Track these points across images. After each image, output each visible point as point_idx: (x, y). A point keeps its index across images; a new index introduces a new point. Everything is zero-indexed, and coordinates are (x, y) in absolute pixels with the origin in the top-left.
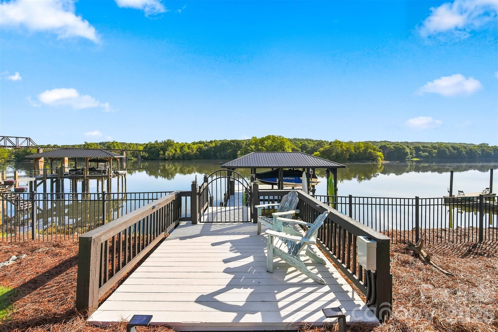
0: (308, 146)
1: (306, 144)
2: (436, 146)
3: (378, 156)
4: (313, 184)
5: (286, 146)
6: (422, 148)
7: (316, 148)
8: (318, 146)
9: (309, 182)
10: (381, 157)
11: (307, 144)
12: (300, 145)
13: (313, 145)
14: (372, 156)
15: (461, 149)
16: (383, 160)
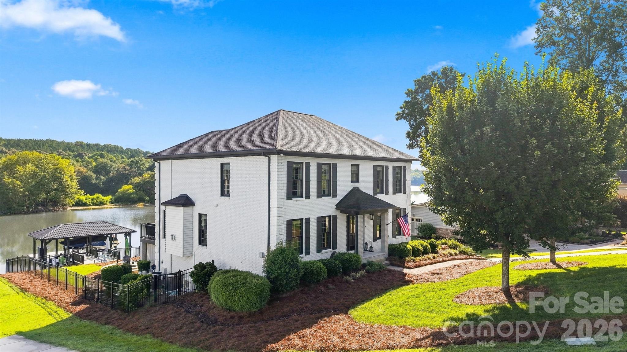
0: (111, 167)
1: (106, 163)
4: (114, 245)
5: (66, 178)
7: (127, 172)
8: (132, 168)
9: (111, 244)
11: (109, 163)
12: (94, 164)
13: (121, 166)
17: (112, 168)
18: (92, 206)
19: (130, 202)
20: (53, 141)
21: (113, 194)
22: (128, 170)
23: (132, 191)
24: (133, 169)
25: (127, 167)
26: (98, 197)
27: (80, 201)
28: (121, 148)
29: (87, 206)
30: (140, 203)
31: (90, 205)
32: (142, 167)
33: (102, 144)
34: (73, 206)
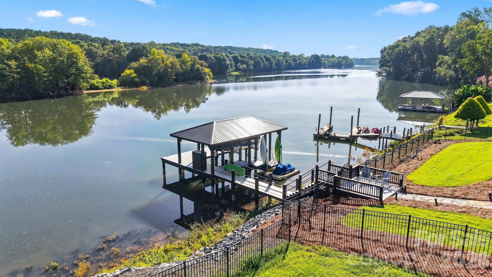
2: (252, 57)
3: (205, 74)
5: (81, 62)
6: (240, 58)
10: (209, 75)
14: (200, 74)
15: (271, 59)
16: (212, 79)
17: (98, 54)
18: (103, 89)
19: (135, 85)
20: (31, 30)
21: (117, 78)
22: (112, 57)
23: (135, 75)
24: (115, 56)
25: (110, 53)
26: (107, 81)
27: (93, 85)
28: (90, 37)
29: (100, 89)
30: (143, 86)
31: (101, 89)
32: (123, 53)
33: (73, 33)
34: (88, 89)
